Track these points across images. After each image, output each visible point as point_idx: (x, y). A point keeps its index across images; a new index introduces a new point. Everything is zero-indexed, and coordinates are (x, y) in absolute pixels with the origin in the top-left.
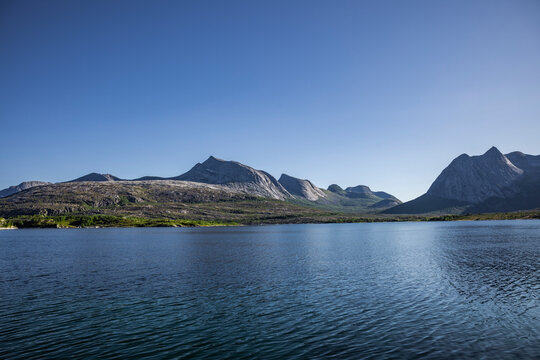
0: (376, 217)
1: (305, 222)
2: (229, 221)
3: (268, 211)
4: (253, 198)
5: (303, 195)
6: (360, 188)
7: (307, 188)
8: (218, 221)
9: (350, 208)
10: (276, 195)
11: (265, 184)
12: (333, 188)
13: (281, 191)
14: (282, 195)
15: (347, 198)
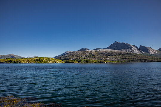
1: (149, 61)
2: (122, 61)
3: (135, 58)
4: (130, 54)
5: (148, 52)
7: (150, 50)
8: (118, 61)
10: (138, 52)
11: (134, 49)
13: (140, 51)
14: (140, 52)
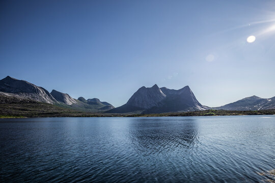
0: (102, 114)
1: (64, 116)
2: (18, 115)
3: (43, 109)
4: (35, 102)
5: (64, 102)
6: (95, 99)
7: (67, 98)
8: (10, 115)
9: (89, 109)
10: (48, 101)
11: (42, 94)
12: (81, 99)
13: (52, 99)
14: (52, 101)
15: (88, 105)
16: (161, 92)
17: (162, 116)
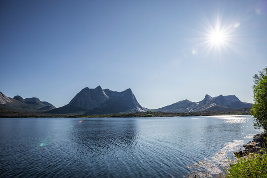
0: (41, 115)
6: (34, 99)
9: (26, 109)
12: (17, 98)
15: (26, 104)
16: (104, 93)
17: (105, 117)
